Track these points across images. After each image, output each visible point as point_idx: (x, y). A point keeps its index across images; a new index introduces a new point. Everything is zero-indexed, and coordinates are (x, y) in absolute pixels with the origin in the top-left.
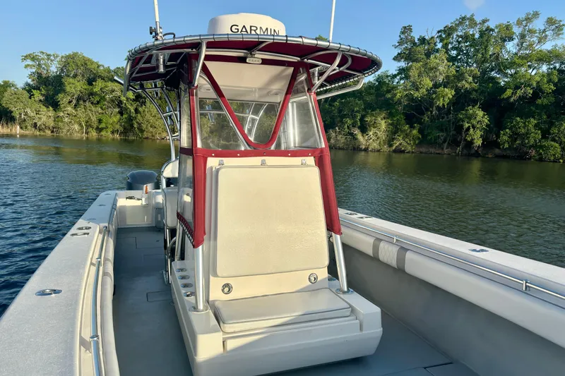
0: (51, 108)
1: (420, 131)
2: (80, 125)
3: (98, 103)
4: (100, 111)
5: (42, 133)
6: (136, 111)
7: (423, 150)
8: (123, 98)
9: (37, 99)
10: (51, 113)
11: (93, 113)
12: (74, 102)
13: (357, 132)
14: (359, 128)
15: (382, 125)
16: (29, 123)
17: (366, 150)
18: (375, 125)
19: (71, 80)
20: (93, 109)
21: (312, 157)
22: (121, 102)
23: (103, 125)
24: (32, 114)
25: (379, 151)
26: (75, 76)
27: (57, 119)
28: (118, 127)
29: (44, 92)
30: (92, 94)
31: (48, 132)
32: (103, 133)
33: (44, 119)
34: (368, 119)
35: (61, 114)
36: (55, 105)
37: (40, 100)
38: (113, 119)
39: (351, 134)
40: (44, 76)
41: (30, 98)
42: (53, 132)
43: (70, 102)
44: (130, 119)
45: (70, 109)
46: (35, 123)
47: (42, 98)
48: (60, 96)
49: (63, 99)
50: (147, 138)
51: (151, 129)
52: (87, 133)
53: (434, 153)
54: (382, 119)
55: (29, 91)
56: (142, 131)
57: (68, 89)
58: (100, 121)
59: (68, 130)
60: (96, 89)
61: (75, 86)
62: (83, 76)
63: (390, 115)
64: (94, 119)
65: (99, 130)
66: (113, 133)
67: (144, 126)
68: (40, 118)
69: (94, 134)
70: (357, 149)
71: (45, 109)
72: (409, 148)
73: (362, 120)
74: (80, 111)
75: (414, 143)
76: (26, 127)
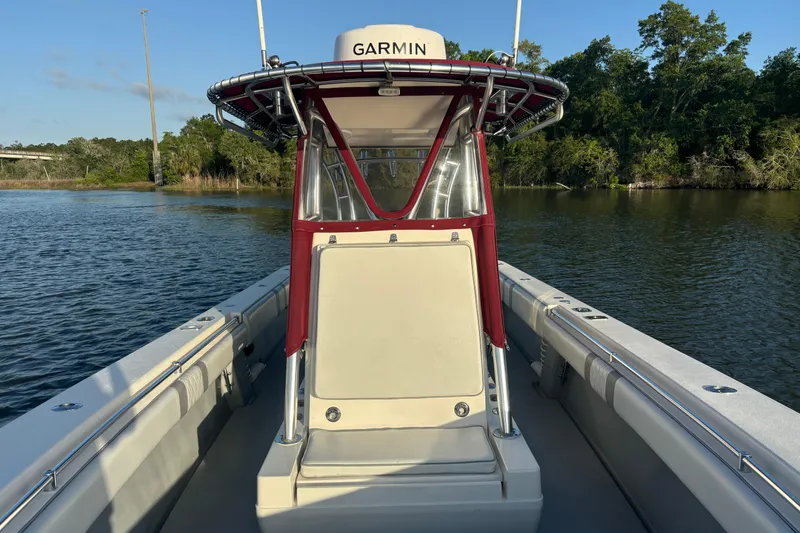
0: (276, 153)
5: (266, 187)
13: (743, 157)
14: (747, 150)
16: (250, 175)
17: (763, 188)
21: (470, 230)
25: (788, 188)
27: (284, 167)
31: (274, 185)
33: (269, 167)
34: (766, 133)
35: (289, 160)
36: (281, 149)
39: (732, 162)
42: (279, 185)
46: (258, 174)
51: (404, 175)
54: (792, 133)
68: (264, 168)
70: (744, 187)
71: (269, 155)
73: (753, 135)
76: (248, 180)
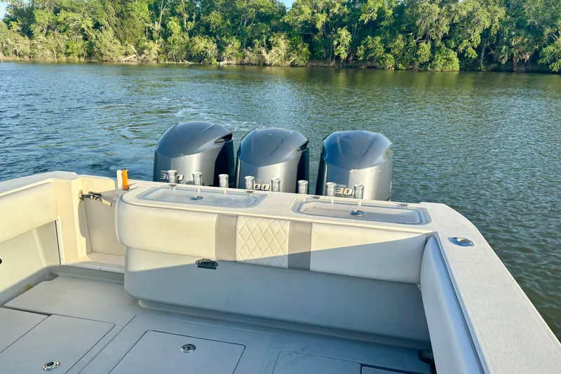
1: (310, 49)
2: (52, 50)
3: (64, 31)
4: (67, 38)
6: (97, 38)
7: (314, 64)
8: (83, 26)
9: (15, 29)
10: (27, 40)
11: (60, 40)
12: (45, 30)
15: (282, 43)
18: (277, 44)
19: (40, 12)
20: (60, 36)
22: (83, 30)
23: (69, 50)
24: (12, 43)
26: (43, 8)
28: (82, 51)
29: (20, 23)
30: (58, 23)
32: (71, 57)
37: (18, 31)
38: (78, 45)
40: (19, 8)
41: (9, 29)
43: (41, 31)
44: (91, 45)
45: (42, 37)
47: (19, 28)
48: (32, 26)
49: (36, 29)
50: (106, 61)
52: (58, 57)
53: (323, 66)
55: (7, 23)
56: (102, 55)
57: (37, 19)
58: (67, 47)
59: (42, 56)
60: (61, 19)
61: (44, 17)
62: (50, 8)
63: (290, 36)
64: (62, 45)
65: (68, 54)
66: (79, 56)
67: (102, 51)
69: (64, 58)
72: (302, 63)
74: (51, 38)
75: (306, 59)
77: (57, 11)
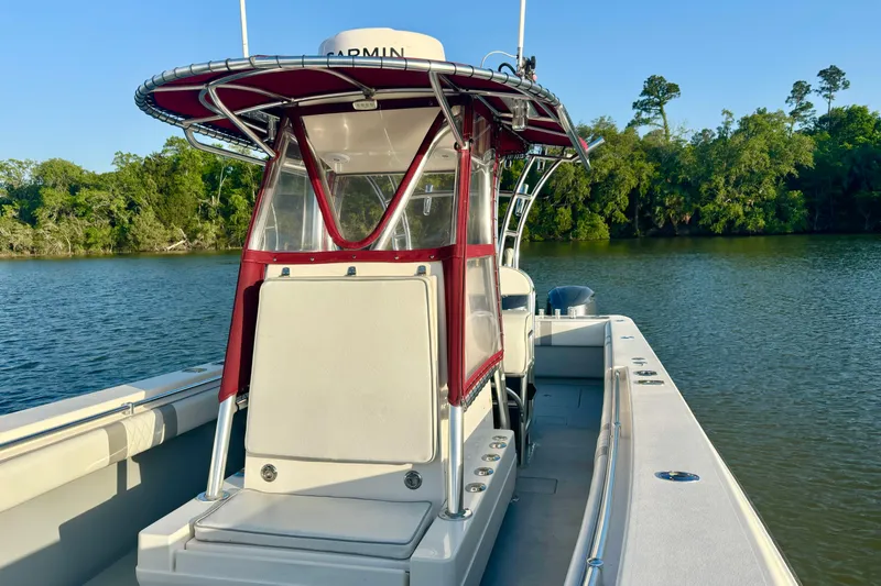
0: (28, 225)
2: (65, 242)
3: (84, 214)
4: (87, 224)
5: (20, 255)
6: (130, 220)
8: (113, 207)
9: (9, 215)
10: (29, 230)
11: (79, 227)
12: (55, 215)
19: (49, 191)
20: (78, 221)
22: (111, 212)
23: (91, 240)
24: (7, 234)
26: (54, 186)
27: (36, 237)
28: (109, 240)
29: (17, 207)
30: (75, 205)
31: (27, 253)
32: (91, 249)
33: (21, 238)
35: (41, 231)
36: (33, 222)
37: (14, 217)
38: (104, 231)
40: (16, 187)
41: (2, 215)
42: (32, 252)
43: (50, 216)
44: (123, 231)
45: (51, 224)
46: (11, 244)
47: (15, 214)
48: (38, 210)
49: (42, 214)
50: (145, 251)
51: (148, 241)
52: (73, 250)
56: (138, 243)
57: (47, 202)
58: (88, 236)
59: (51, 250)
60: (81, 200)
61: (55, 198)
62: (64, 185)
64: (80, 234)
65: (87, 246)
66: (104, 248)
67: (139, 238)
68: (16, 238)
69: (81, 251)
71: (22, 227)
74: (63, 225)
77: (74, 190)
